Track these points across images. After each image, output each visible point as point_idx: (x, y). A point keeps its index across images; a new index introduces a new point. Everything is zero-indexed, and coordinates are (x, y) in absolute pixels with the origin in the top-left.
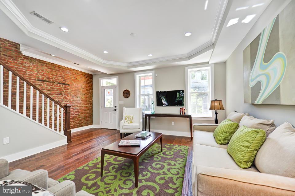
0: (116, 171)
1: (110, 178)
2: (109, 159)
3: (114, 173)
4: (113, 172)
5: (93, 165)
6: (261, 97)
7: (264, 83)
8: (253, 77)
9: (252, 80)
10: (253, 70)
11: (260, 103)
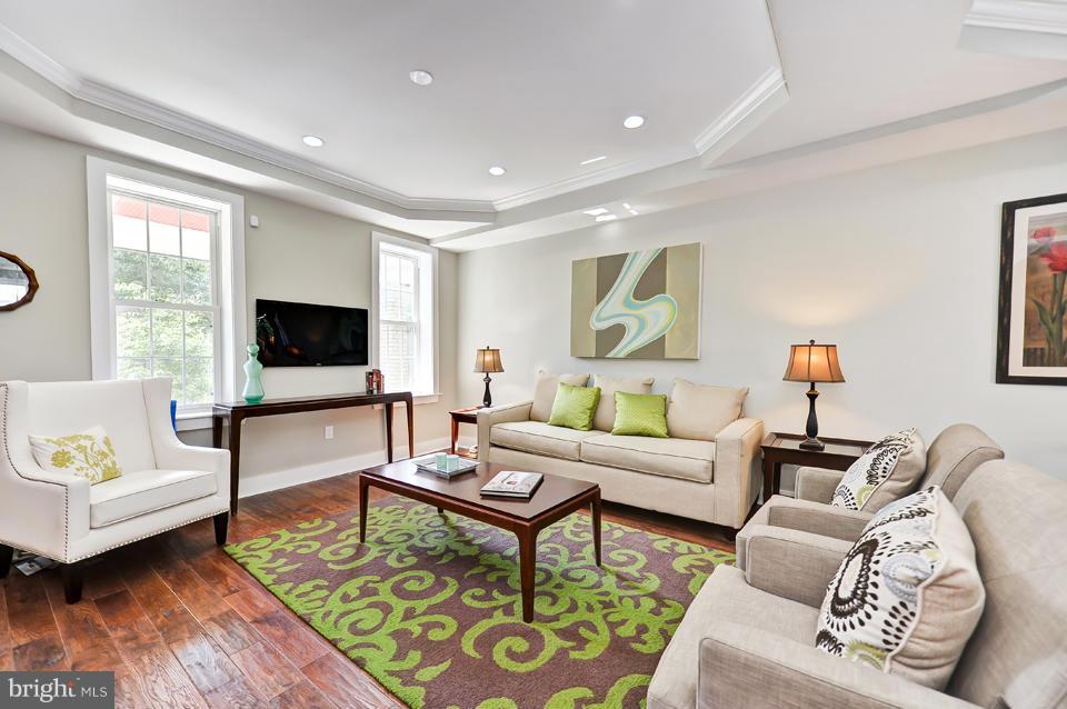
6: (623, 349)
7: (632, 325)
8: (603, 315)
9: (599, 319)
10: (602, 303)
11: (621, 355)
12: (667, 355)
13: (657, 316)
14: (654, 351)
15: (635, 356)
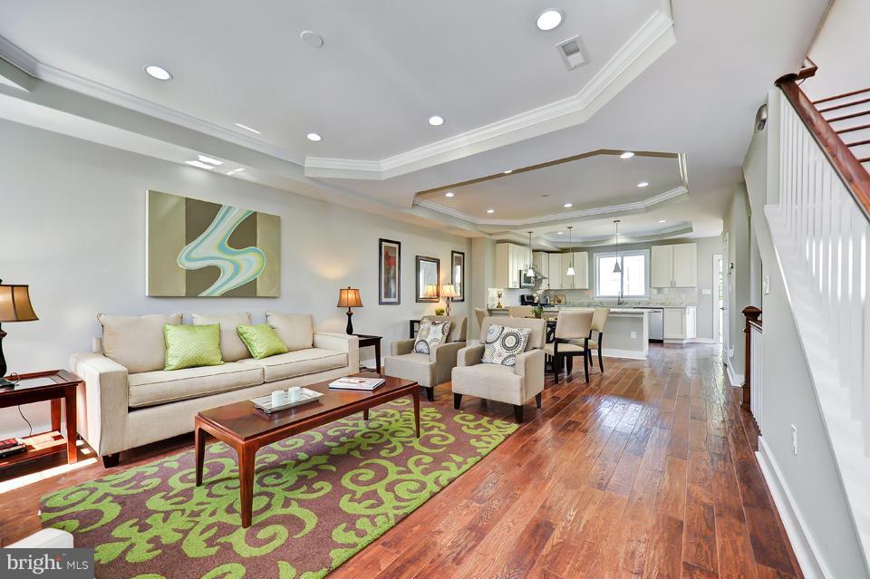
0: (389, 442)
1: (403, 435)
2: (399, 477)
3: (393, 439)
4: (395, 441)
5: (444, 464)
6: (219, 287)
7: (227, 270)
8: (193, 255)
9: (188, 258)
10: (193, 244)
11: (216, 294)
12: (258, 294)
13: (249, 263)
14: (247, 291)
15: (229, 295)
